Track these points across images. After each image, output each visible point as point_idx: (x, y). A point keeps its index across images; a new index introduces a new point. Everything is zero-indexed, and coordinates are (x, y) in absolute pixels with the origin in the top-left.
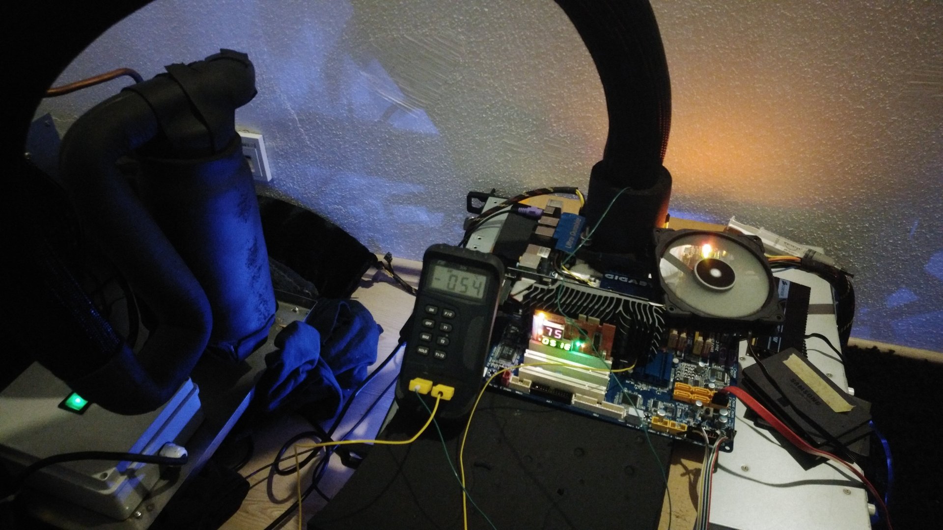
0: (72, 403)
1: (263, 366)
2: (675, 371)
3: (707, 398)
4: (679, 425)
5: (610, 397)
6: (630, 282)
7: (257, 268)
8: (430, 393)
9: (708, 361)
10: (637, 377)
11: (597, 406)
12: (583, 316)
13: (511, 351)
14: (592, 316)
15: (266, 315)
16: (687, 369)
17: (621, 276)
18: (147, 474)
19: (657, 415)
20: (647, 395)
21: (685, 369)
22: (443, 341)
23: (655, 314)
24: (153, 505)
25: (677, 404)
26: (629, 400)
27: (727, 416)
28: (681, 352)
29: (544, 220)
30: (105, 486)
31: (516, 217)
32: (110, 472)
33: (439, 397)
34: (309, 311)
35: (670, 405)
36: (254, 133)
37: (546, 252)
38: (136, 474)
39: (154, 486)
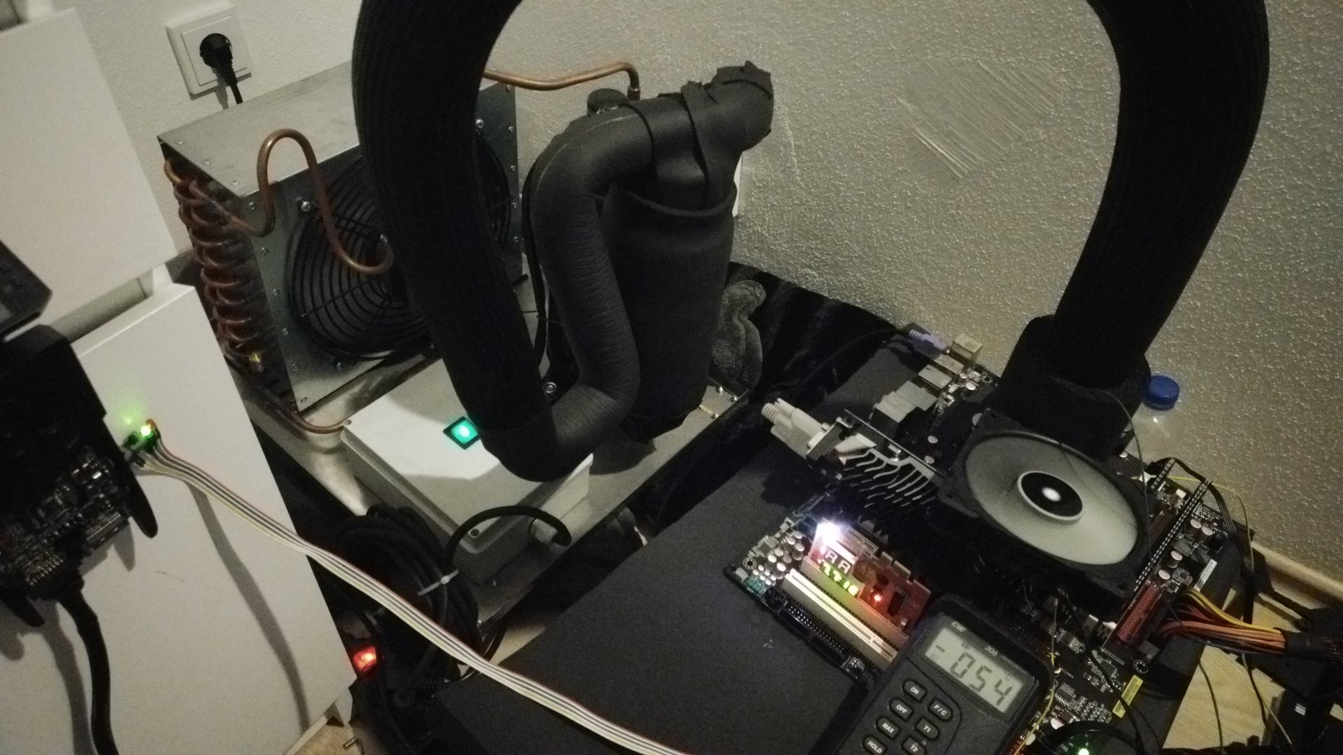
0: (458, 433)
32: (481, 530)
39: (516, 557)
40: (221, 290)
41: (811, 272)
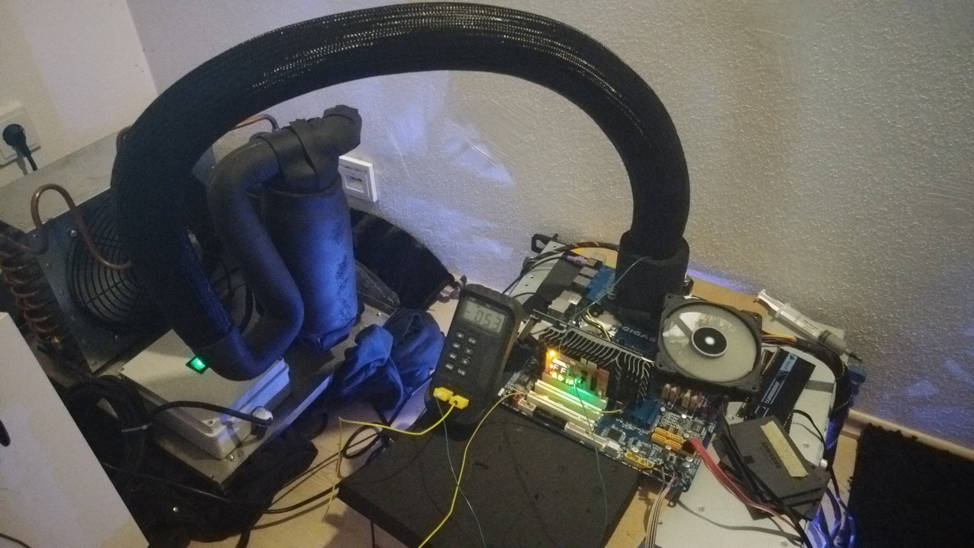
0: (196, 364)
1: (342, 358)
2: (661, 418)
3: (679, 445)
4: (650, 463)
5: (598, 430)
6: (641, 336)
7: (345, 279)
8: (448, 401)
9: (693, 414)
10: (627, 418)
11: (585, 435)
12: (583, 361)
13: (527, 379)
14: (592, 361)
15: (348, 317)
16: (672, 418)
17: (636, 330)
18: (242, 428)
19: (632, 451)
20: (630, 434)
21: (670, 418)
22: (465, 362)
23: (643, 368)
24: (243, 453)
25: (653, 445)
26: (614, 436)
27: (690, 463)
28: (672, 403)
29: (586, 271)
30: (210, 430)
31: (564, 264)
32: (215, 421)
33: (454, 405)
34: (389, 316)
35: (647, 445)
36: (366, 161)
37: (577, 299)
38: (233, 426)
39: (246, 438)
40: (27, 299)
41: (427, 231)
